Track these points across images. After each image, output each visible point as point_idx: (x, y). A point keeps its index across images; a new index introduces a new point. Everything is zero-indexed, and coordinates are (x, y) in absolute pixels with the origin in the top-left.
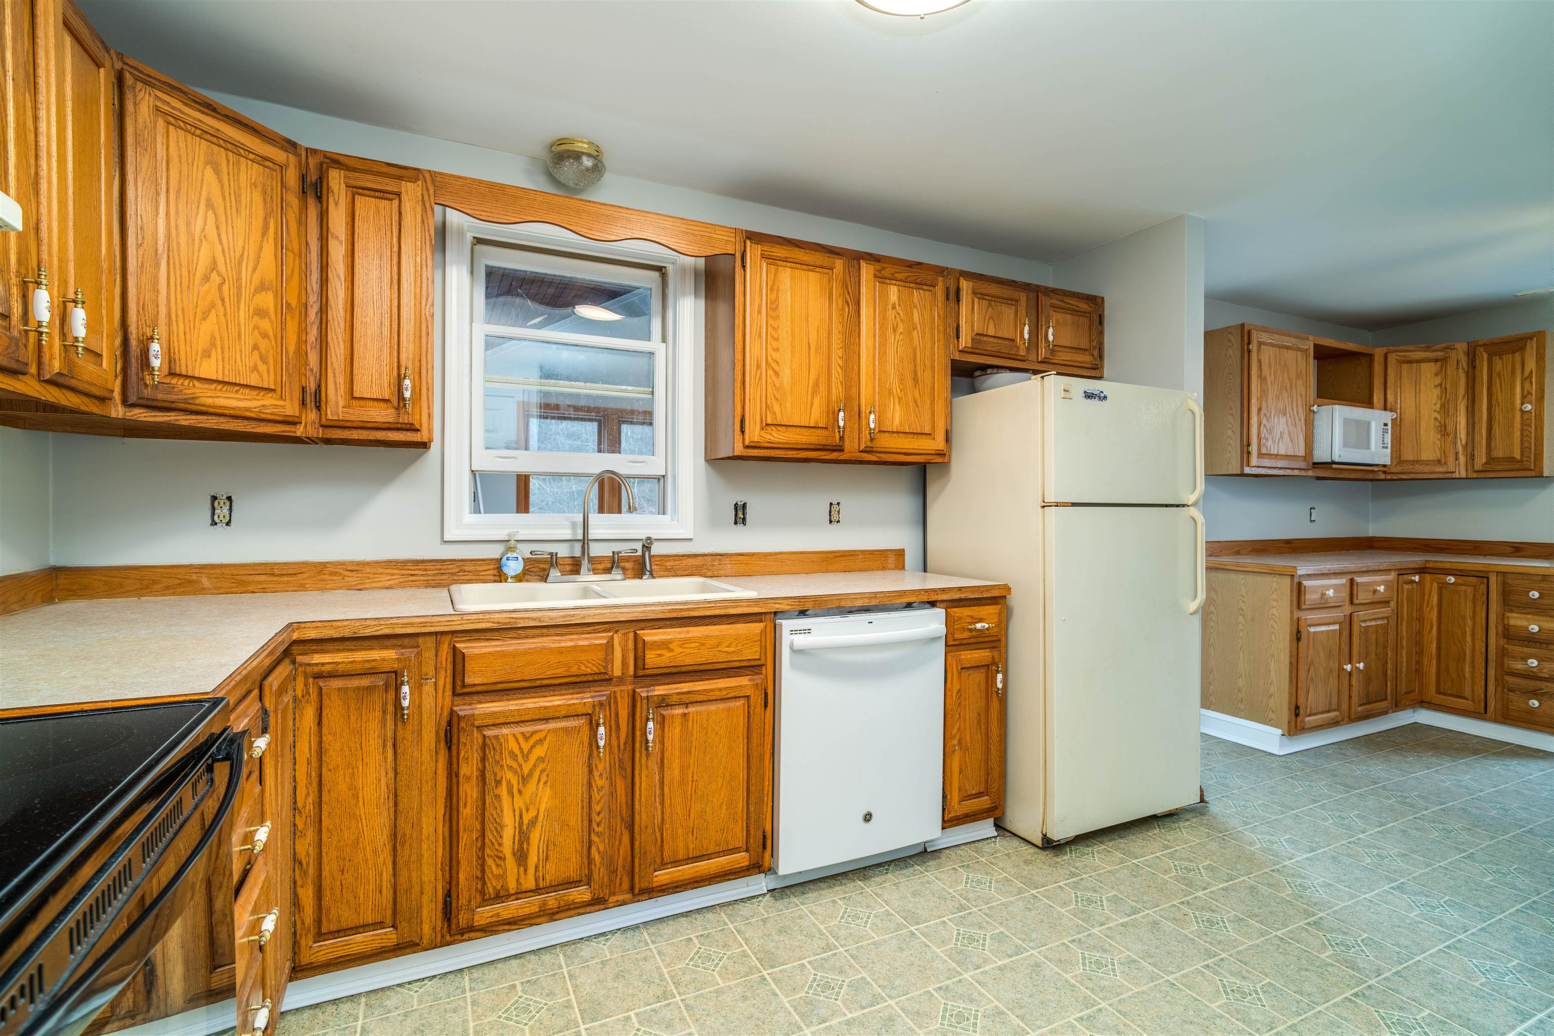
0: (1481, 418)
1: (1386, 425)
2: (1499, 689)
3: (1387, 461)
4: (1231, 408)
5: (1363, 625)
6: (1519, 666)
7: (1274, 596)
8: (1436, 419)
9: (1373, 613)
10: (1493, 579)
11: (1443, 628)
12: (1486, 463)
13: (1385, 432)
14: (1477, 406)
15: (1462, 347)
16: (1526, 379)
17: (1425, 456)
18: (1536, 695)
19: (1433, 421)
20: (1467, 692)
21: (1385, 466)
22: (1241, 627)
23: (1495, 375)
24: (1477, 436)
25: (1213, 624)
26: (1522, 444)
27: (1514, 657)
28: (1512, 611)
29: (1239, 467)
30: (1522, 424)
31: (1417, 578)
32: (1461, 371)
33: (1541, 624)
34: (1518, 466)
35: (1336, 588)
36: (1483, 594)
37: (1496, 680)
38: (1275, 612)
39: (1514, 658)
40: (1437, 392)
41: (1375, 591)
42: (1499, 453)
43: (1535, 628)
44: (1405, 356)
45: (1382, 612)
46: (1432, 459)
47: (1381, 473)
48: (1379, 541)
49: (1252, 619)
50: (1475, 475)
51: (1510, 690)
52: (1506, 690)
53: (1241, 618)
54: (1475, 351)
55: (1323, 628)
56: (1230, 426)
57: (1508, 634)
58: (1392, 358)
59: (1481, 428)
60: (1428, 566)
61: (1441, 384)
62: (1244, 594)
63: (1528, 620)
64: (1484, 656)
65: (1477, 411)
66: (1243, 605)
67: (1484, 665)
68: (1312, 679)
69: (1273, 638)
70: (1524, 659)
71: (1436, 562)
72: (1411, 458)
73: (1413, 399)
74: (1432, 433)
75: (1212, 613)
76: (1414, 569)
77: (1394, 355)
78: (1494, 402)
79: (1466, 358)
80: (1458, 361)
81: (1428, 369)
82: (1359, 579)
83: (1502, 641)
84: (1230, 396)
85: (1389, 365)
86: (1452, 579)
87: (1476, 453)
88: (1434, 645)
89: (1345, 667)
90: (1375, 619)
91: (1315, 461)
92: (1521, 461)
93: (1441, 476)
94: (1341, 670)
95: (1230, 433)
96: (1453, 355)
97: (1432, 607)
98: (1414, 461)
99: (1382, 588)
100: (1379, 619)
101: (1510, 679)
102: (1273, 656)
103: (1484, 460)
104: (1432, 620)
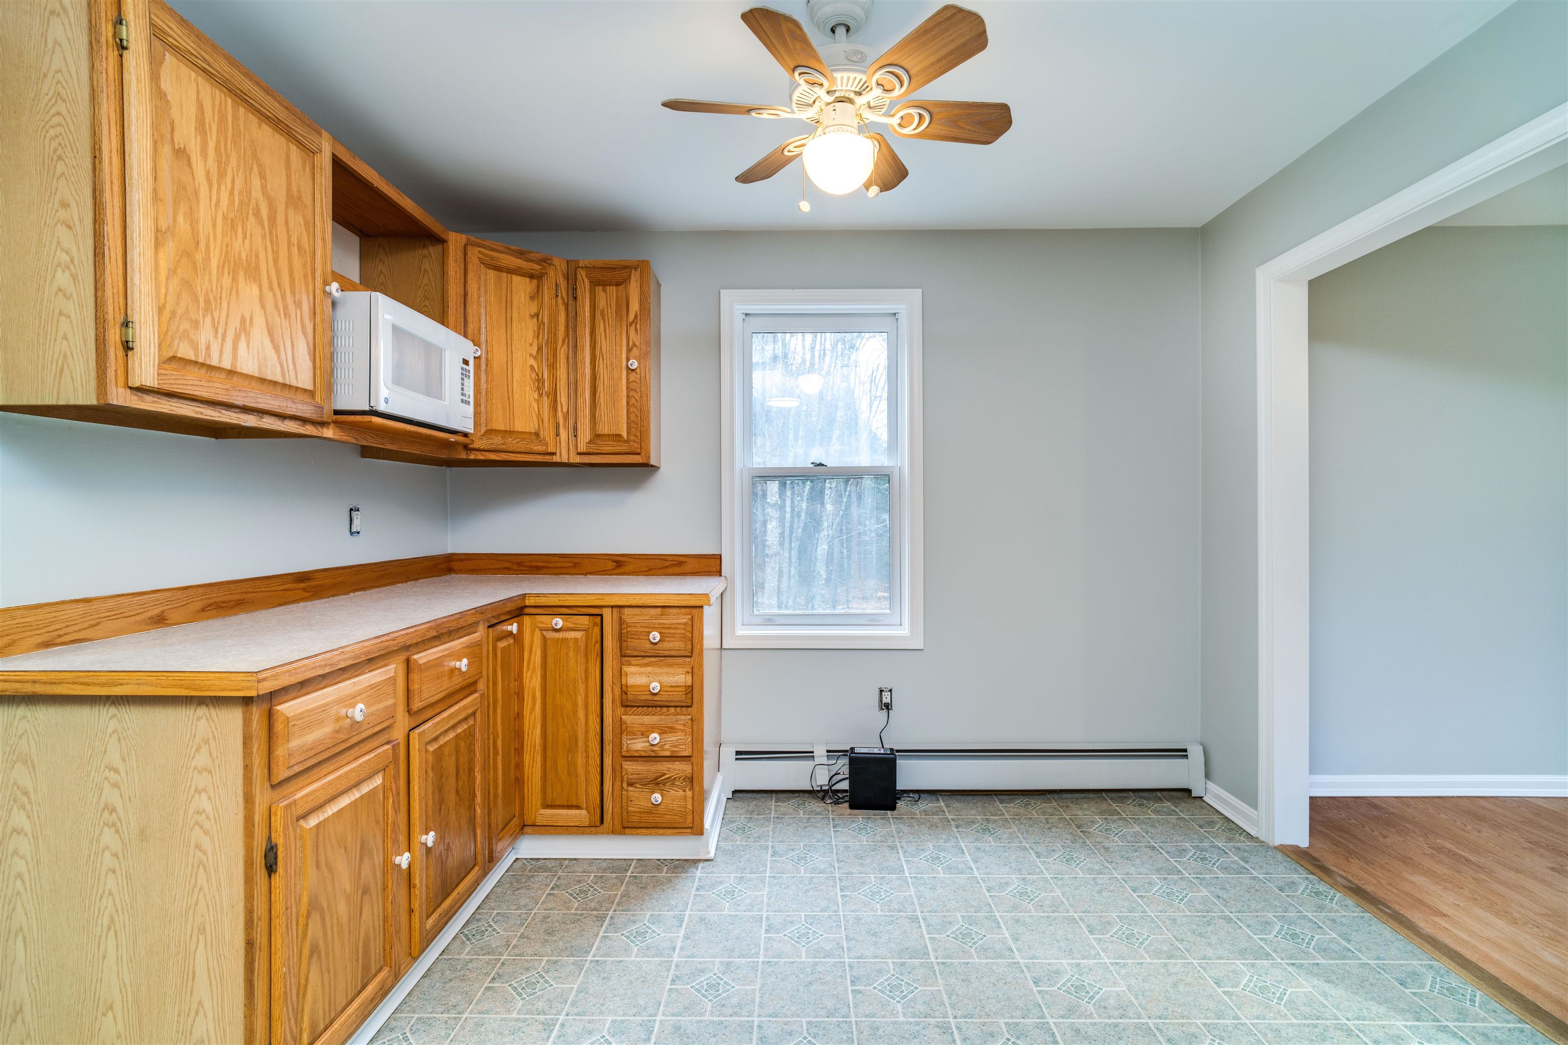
0: (583, 374)
1: (466, 362)
2: (618, 784)
3: (468, 426)
4: (65, 205)
5: (431, 748)
6: (638, 745)
7: (202, 759)
8: (532, 367)
9: (450, 716)
10: (607, 613)
11: (549, 700)
12: (590, 442)
13: (465, 374)
14: (579, 356)
15: (560, 264)
16: (631, 325)
17: (519, 427)
18: (658, 784)
19: (529, 370)
20: (582, 800)
21: (466, 435)
22: (107, 858)
23: (598, 315)
24: (580, 401)
25: (20, 866)
26: (628, 418)
27: (634, 734)
28: (630, 664)
29: (93, 384)
30: (628, 388)
31: (514, 628)
32: (560, 301)
33: (660, 678)
34: (624, 448)
35: (373, 693)
36: (596, 642)
37: (613, 770)
38: (205, 804)
39: (632, 734)
40: (532, 325)
41: (454, 671)
42: (604, 429)
43: (655, 686)
44: (492, 258)
45: (465, 708)
46: (528, 430)
47: (460, 448)
48: (461, 560)
49: (143, 835)
50: (578, 459)
51: (630, 784)
52: (625, 785)
53: (108, 836)
54: (576, 275)
55: (344, 801)
56: (64, 258)
57: (628, 702)
58: (474, 254)
59: (584, 392)
60: (527, 603)
61: (537, 315)
62: (117, 762)
63: (648, 675)
64: (598, 738)
65: (579, 365)
66: (111, 796)
67: (599, 751)
68: (314, 950)
69: (202, 879)
70: (645, 734)
71: (538, 595)
72: (502, 428)
73: (504, 331)
74: (527, 388)
75: (18, 831)
76: (509, 612)
77: (477, 249)
78: (598, 353)
79: (566, 282)
80: (557, 285)
81: (522, 286)
82: (422, 657)
83: (620, 710)
84: (60, 168)
85: (470, 266)
86: (559, 622)
87: (579, 426)
88: (538, 731)
89: (398, 860)
90: (453, 727)
91: (341, 406)
92: (627, 441)
93: (539, 458)
94: (389, 867)
95: (63, 279)
96: (552, 273)
97: (534, 670)
98: (505, 431)
99: (463, 664)
100: (460, 722)
101: (629, 766)
102: (202, 930)
103: (588, 438)
104: (534, 690)
